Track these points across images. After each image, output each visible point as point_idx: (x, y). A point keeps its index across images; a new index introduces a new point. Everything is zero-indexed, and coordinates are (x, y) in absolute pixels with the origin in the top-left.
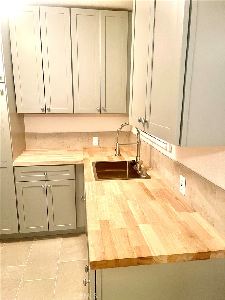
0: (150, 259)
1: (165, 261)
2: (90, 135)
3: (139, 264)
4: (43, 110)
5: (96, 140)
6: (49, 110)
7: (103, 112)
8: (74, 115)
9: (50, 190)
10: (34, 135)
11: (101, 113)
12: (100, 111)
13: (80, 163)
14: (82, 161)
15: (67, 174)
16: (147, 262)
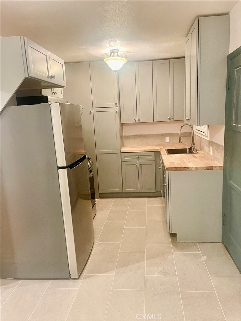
0: (188, 168)
1: (194, 169)
2: (164, 135)
3: (184, 170)
4: (135, 121)
5: (167, 139)
6: (139, 120)
7: (172, 120)
8: (153, 123)
9: (140, 166)
10: (128, 137)
11: (171, 120)
12: (170, 119)
13: (158, 150)
14: (159, 149)
15: (150, 158)
16: (187, 169)
